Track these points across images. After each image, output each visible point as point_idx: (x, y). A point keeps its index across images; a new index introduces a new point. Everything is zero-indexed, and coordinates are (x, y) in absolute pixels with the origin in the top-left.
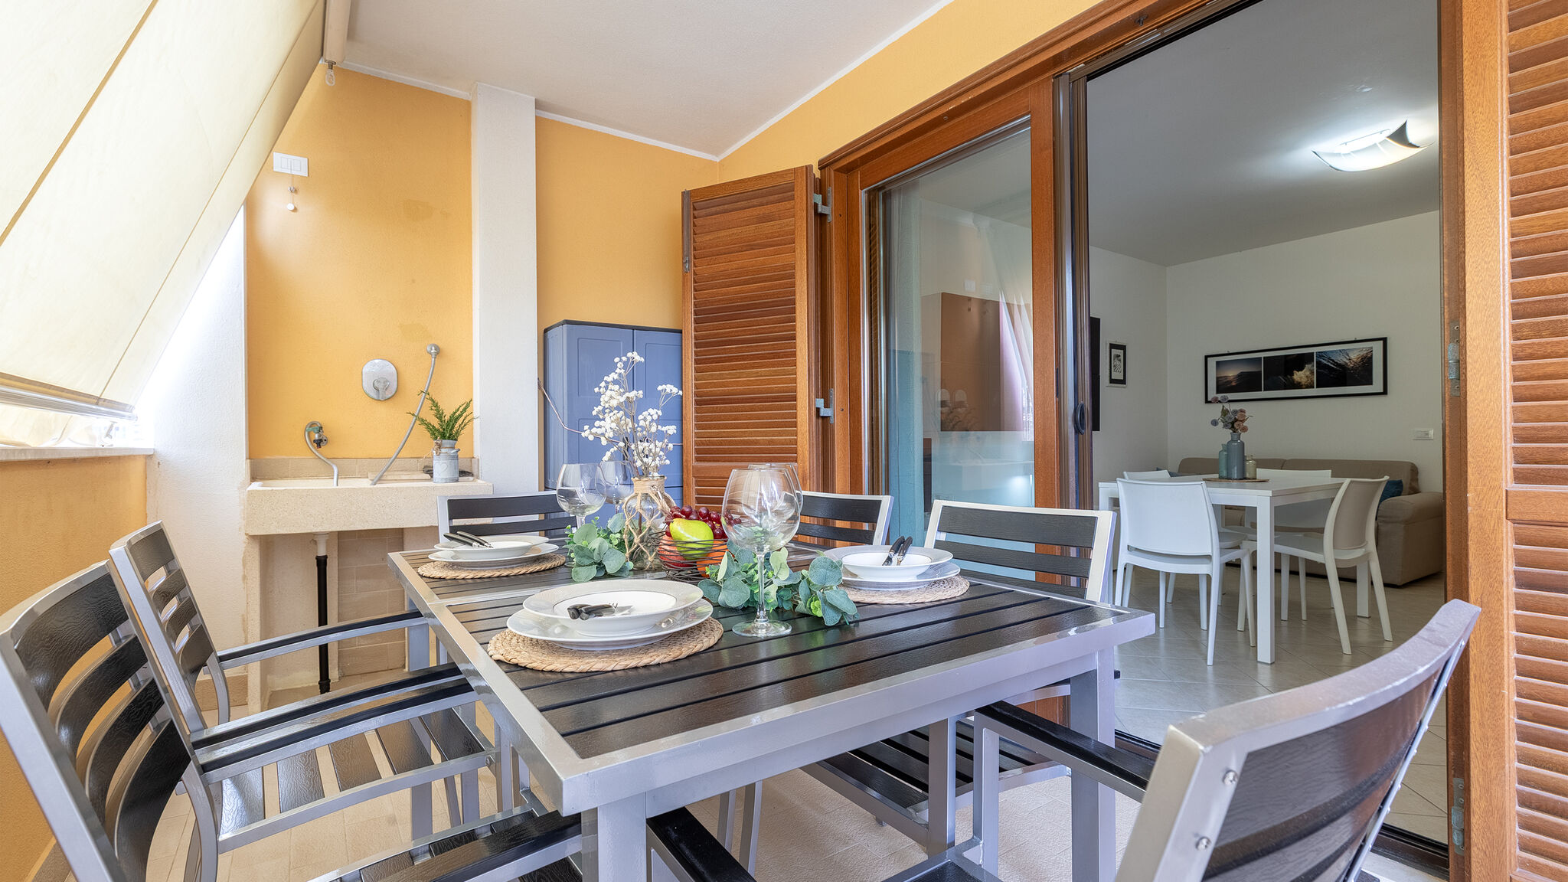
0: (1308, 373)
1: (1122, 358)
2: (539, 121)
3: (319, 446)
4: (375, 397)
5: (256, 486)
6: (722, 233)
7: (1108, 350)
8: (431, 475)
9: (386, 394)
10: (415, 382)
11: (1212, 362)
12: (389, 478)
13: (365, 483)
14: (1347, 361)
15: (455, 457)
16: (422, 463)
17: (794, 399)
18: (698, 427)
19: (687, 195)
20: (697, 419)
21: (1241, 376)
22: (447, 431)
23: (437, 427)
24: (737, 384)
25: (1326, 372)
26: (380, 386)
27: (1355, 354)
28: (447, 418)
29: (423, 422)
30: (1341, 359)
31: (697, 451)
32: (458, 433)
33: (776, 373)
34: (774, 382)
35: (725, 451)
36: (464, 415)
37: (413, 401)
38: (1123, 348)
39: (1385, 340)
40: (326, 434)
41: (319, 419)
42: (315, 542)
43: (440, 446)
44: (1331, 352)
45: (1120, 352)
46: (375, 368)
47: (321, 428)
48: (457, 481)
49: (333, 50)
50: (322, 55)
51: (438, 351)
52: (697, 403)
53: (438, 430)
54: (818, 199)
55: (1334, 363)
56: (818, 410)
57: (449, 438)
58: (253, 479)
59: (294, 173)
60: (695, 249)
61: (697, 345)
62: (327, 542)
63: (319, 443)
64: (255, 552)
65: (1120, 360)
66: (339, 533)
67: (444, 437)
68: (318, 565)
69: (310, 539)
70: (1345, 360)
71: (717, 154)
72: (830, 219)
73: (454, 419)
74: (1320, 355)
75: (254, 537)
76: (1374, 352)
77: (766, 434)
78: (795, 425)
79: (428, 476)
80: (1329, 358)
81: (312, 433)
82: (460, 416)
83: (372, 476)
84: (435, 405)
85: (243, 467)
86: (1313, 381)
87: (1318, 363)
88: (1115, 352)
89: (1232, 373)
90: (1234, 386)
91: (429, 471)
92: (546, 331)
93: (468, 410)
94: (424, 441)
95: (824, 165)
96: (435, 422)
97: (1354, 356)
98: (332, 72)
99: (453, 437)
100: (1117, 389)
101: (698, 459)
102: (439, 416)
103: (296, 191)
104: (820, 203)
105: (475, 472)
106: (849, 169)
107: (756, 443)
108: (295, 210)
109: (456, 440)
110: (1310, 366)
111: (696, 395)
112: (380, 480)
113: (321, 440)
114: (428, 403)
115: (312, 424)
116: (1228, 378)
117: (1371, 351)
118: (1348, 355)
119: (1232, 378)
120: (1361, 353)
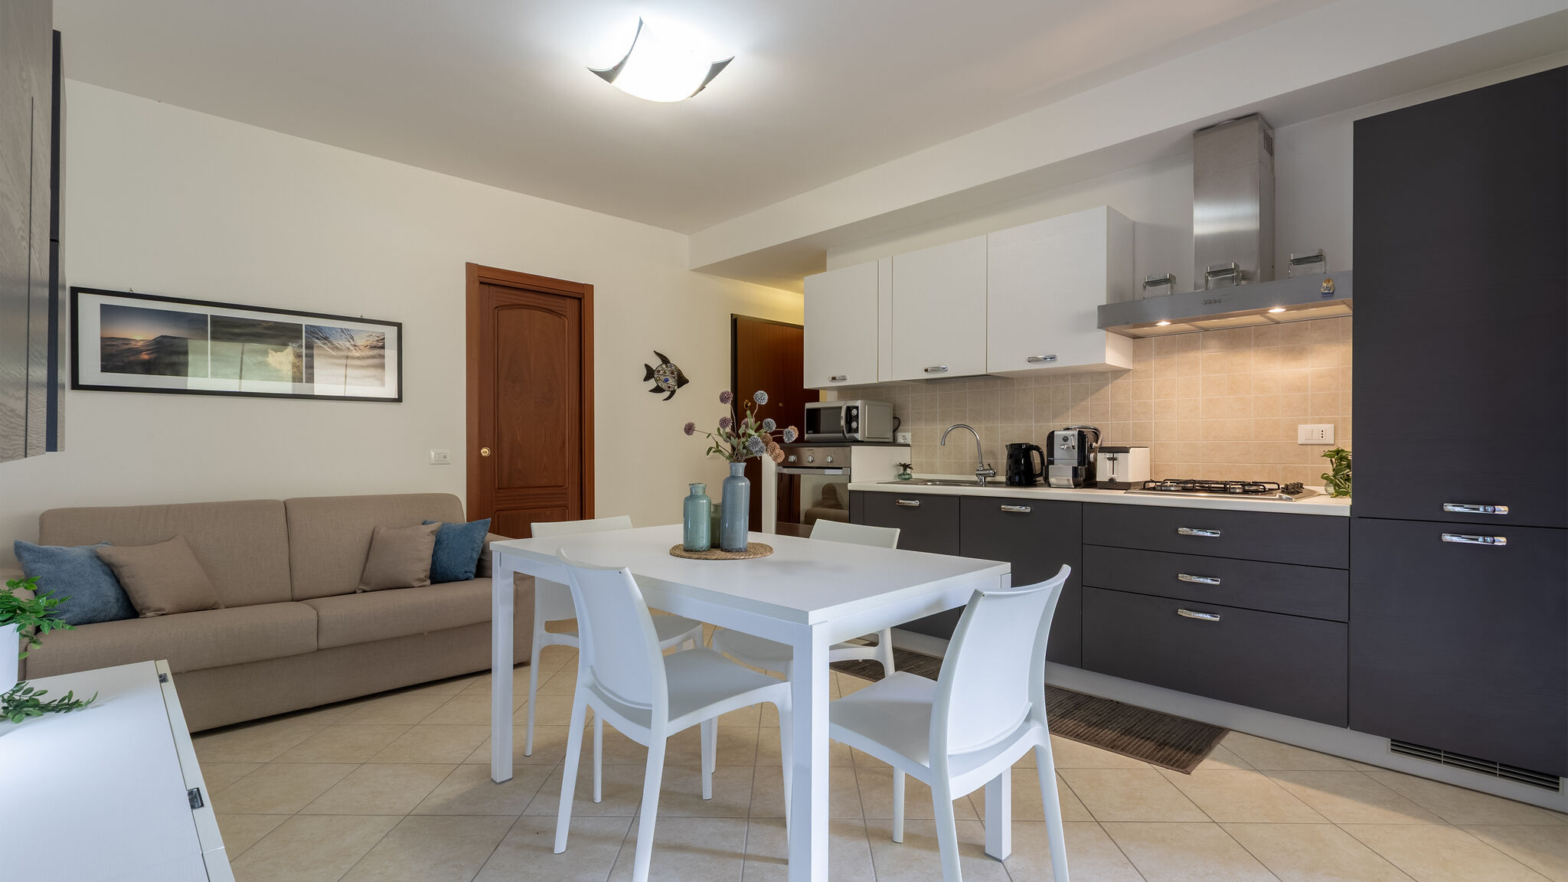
0: (292, 357)
11: (90, 303)
27: (362, 338)
39: (399, 326)
44: (329, 328)
74: (313, 329)
76: (385, 340)
80: (326, 339)
86: (300, 371)
90: (143, 359)
97: (361, 342)
116: (133, 343)
117: (383, 339)
118: (352, 338)
119: (140, 344)
120: (369, 338)
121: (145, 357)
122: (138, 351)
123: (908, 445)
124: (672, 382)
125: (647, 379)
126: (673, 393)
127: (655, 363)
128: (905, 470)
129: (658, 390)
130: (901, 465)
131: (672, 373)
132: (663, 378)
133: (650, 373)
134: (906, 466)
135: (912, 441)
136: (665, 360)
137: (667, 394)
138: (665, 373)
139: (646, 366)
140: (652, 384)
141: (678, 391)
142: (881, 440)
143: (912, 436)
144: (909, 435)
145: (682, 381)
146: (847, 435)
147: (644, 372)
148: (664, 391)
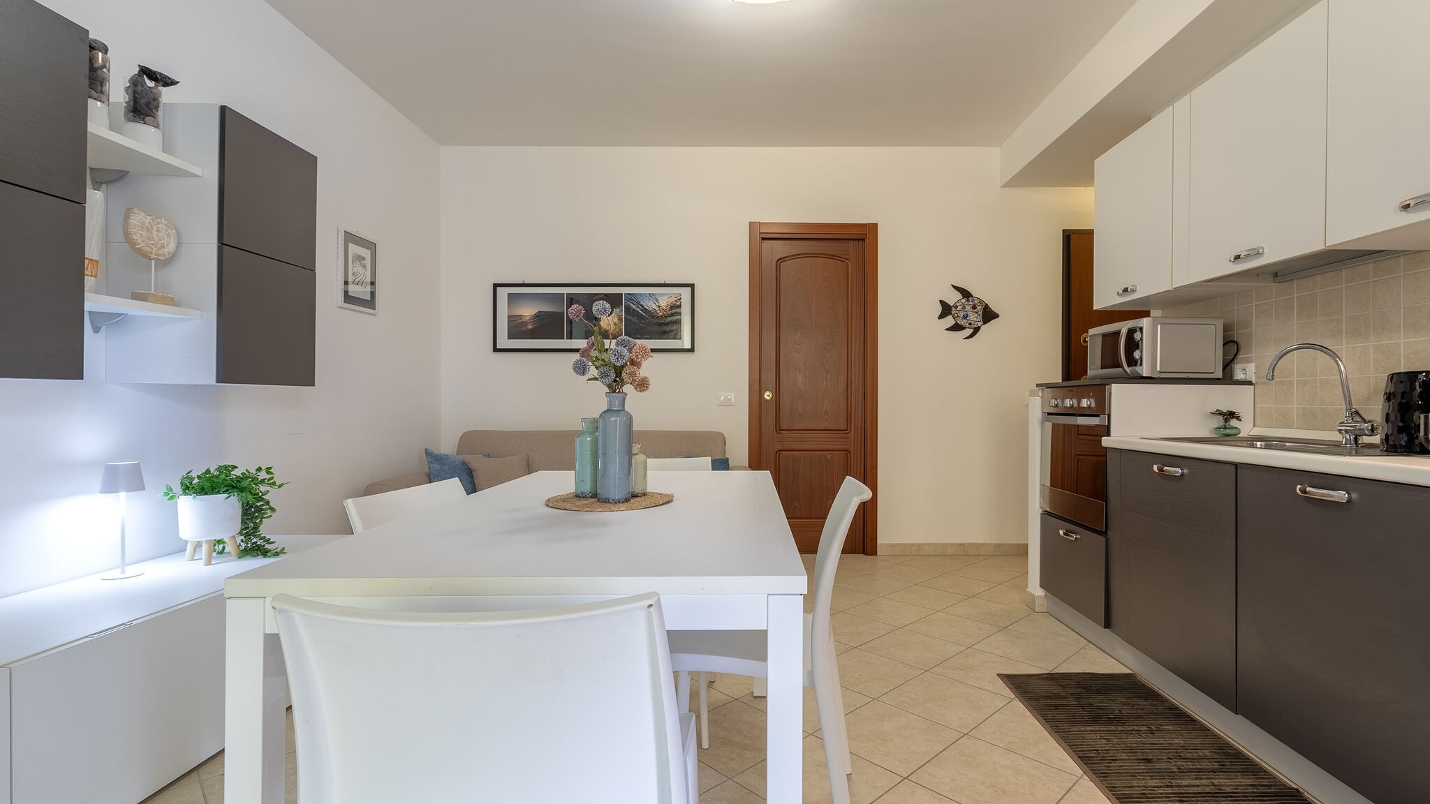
0: (616, 320)
1: (368, 262)
7: (341, 243)
11: (503, 293)
14: (657, 309)
21: (539, 316)
25: (635, 320)
27: (664, 299)
30: (650, 305)
38: (371, 246)
39: (692, 286)
44: (641, 295)
45: (366, 253)
55: (644, 310)
65: (364, 266)
70: (654, 307)
74: (630, 297)
76: (682, 300)
80: (639, 303)
86: (621, 330)
87: (627, 308)
88: (354, 249)
89: (528, 311)
90: (530, 329)
97: (664, 302)
100: (356, 316)
110: (618, 310)
116: (523, 317)
117: (680, 299)
118: (657, 300)
119: (528, 318)
120: (669, 300)
121: (530, 327)
122: (525, 324)
123: (1250, 383)
124: (974, 318)
125: (942, 316)
126: (977, 330)
127: (953, 298)
128: (1226, 421)
129: (957, 328)
130: (1220, 413)
131: (974, 307)
132: (961, 314)
133: (946, 310)
134: (1231, 415)
135: (1257, 377)
136: (966, 294)
137: (969, 332)
138: (964, 308)
139: (942, 302)
140: (949, 321)
141: (985, 328)
142: (1191, 376)
143: (1257, 367)
144: (1251, 368)
145: (989, 315)
146: (1128, 370)
147: (939, 309)
148: (965, 328)
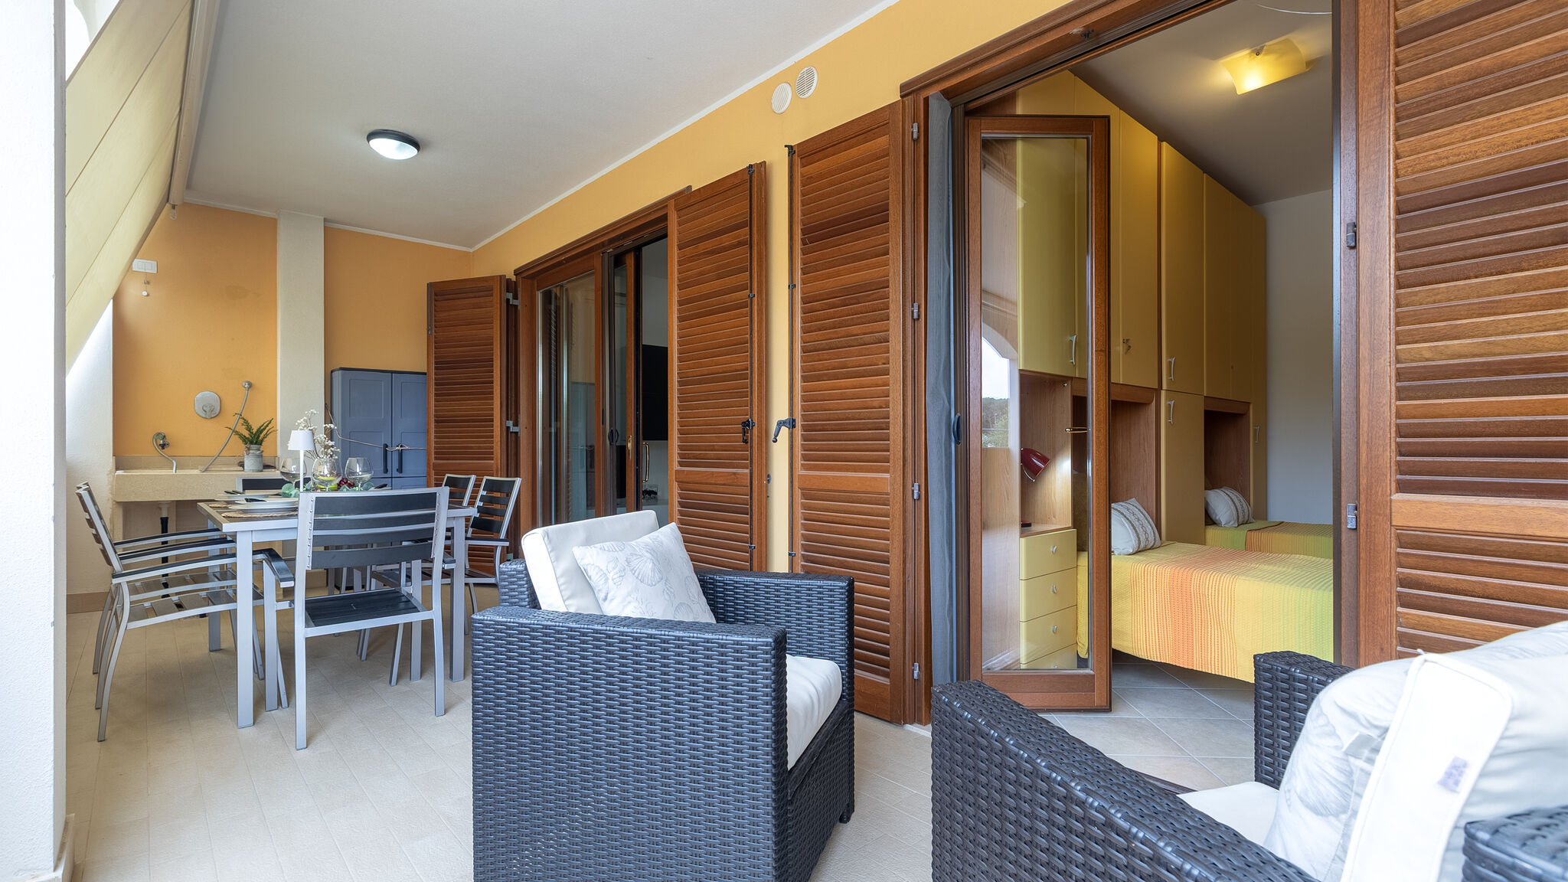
2: (326, 229)
3: (163, 448)
4: (204, 416)
5: (119, 472)
6: (452, 313)
8: (243, 467)
9: (214, 414)
10: (233, 405)
12: (213, 469)
13: (196, 472)
15: (261, 456)
16: (237, 460)
17: (492, 421)
18: (436, 437)
19: (430, 286)
20: (436, 432)
22: (255, 439)
23: (247, 436)
24: (460, 410)
26: (207, 409)
28: (254, 431)
29: (237, 433)
31: (436, 453)
32: (262, 441)
33: (483, 404)
34: (482, 410)
35: (453, 453)
36: (267, 428)
37: (231, 421)
40: (168, 440)
41: (163, 431)
42: (160, 509)
43: (249, 449)
46: (204, 396)
47: (165, 436)
48: (262, 471)
49: (175, 197)
50: (168, 201)
51: (250, 385)
52: (436, 421)
53: (247, 438)
54: (510, 296)
56: (508, 428)
57: (256, 444)
58: (117, 469)
59: (147, 271)
60: (435, 322)
61: (436, 384)
62: (168, 509)
63: (163, 446)
64: (120, 513)
66: (178, 502)
67: (252, 443)
68: (162, 523)
69: (156, 505)
71: (471, 246)
72: (519, 308)
73: (260, 431)
75: (118, 503)
77: (477, 442)
78: (492, 437)
79: (241, 468)
81: (158, 440)
82: (265, 429)
83: (203, 468)
84: (246, 422)
85: (110, 461)
91: (242, 465)
92: (332, 372)
93: (270, 426)
94: (238, 445)
95: (517, 272)
96: (246, 434)
98: (174, 211)
99: (259, 443)
101: (436, 458)
102: (249, 429)
103: (148, 283)
104: (511, 299)
105: (277, 467)
106: (532, 277)
107: (471, 448)
108: (148, 295)
109: (261, 444)
111: (436, 416)
112: (206, 470)
113: (165, 445)
114: (241, 421)
115: (159, 434)
